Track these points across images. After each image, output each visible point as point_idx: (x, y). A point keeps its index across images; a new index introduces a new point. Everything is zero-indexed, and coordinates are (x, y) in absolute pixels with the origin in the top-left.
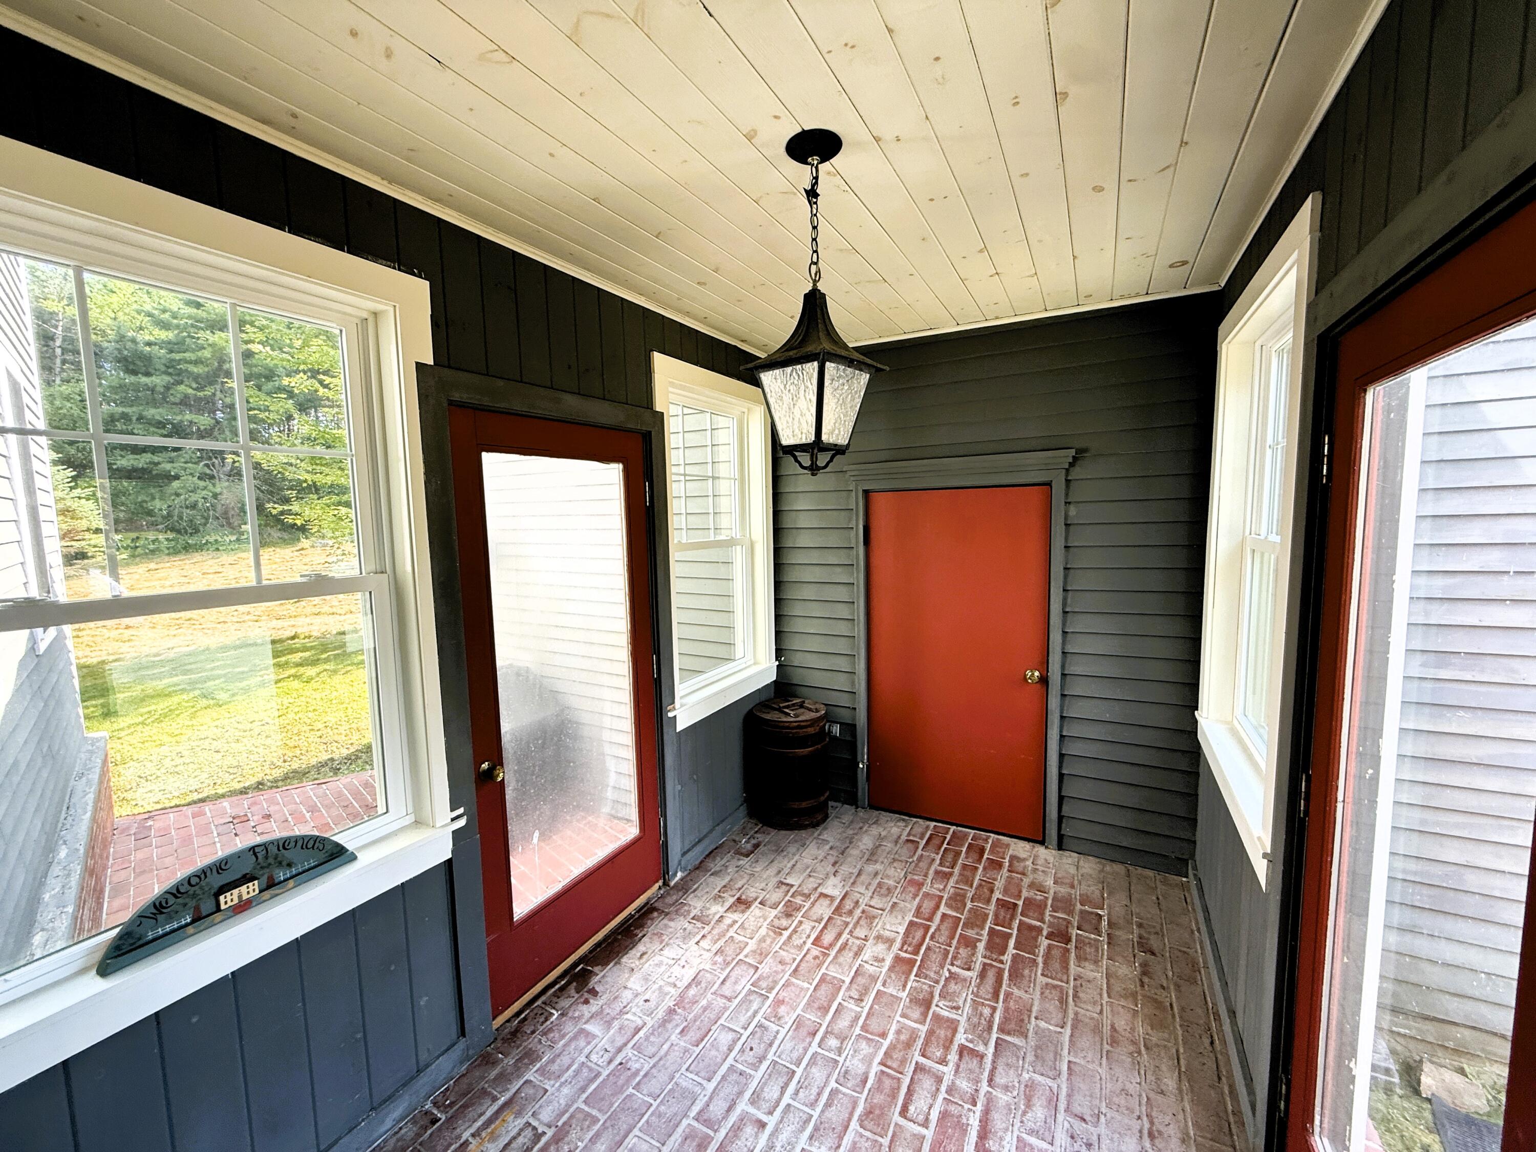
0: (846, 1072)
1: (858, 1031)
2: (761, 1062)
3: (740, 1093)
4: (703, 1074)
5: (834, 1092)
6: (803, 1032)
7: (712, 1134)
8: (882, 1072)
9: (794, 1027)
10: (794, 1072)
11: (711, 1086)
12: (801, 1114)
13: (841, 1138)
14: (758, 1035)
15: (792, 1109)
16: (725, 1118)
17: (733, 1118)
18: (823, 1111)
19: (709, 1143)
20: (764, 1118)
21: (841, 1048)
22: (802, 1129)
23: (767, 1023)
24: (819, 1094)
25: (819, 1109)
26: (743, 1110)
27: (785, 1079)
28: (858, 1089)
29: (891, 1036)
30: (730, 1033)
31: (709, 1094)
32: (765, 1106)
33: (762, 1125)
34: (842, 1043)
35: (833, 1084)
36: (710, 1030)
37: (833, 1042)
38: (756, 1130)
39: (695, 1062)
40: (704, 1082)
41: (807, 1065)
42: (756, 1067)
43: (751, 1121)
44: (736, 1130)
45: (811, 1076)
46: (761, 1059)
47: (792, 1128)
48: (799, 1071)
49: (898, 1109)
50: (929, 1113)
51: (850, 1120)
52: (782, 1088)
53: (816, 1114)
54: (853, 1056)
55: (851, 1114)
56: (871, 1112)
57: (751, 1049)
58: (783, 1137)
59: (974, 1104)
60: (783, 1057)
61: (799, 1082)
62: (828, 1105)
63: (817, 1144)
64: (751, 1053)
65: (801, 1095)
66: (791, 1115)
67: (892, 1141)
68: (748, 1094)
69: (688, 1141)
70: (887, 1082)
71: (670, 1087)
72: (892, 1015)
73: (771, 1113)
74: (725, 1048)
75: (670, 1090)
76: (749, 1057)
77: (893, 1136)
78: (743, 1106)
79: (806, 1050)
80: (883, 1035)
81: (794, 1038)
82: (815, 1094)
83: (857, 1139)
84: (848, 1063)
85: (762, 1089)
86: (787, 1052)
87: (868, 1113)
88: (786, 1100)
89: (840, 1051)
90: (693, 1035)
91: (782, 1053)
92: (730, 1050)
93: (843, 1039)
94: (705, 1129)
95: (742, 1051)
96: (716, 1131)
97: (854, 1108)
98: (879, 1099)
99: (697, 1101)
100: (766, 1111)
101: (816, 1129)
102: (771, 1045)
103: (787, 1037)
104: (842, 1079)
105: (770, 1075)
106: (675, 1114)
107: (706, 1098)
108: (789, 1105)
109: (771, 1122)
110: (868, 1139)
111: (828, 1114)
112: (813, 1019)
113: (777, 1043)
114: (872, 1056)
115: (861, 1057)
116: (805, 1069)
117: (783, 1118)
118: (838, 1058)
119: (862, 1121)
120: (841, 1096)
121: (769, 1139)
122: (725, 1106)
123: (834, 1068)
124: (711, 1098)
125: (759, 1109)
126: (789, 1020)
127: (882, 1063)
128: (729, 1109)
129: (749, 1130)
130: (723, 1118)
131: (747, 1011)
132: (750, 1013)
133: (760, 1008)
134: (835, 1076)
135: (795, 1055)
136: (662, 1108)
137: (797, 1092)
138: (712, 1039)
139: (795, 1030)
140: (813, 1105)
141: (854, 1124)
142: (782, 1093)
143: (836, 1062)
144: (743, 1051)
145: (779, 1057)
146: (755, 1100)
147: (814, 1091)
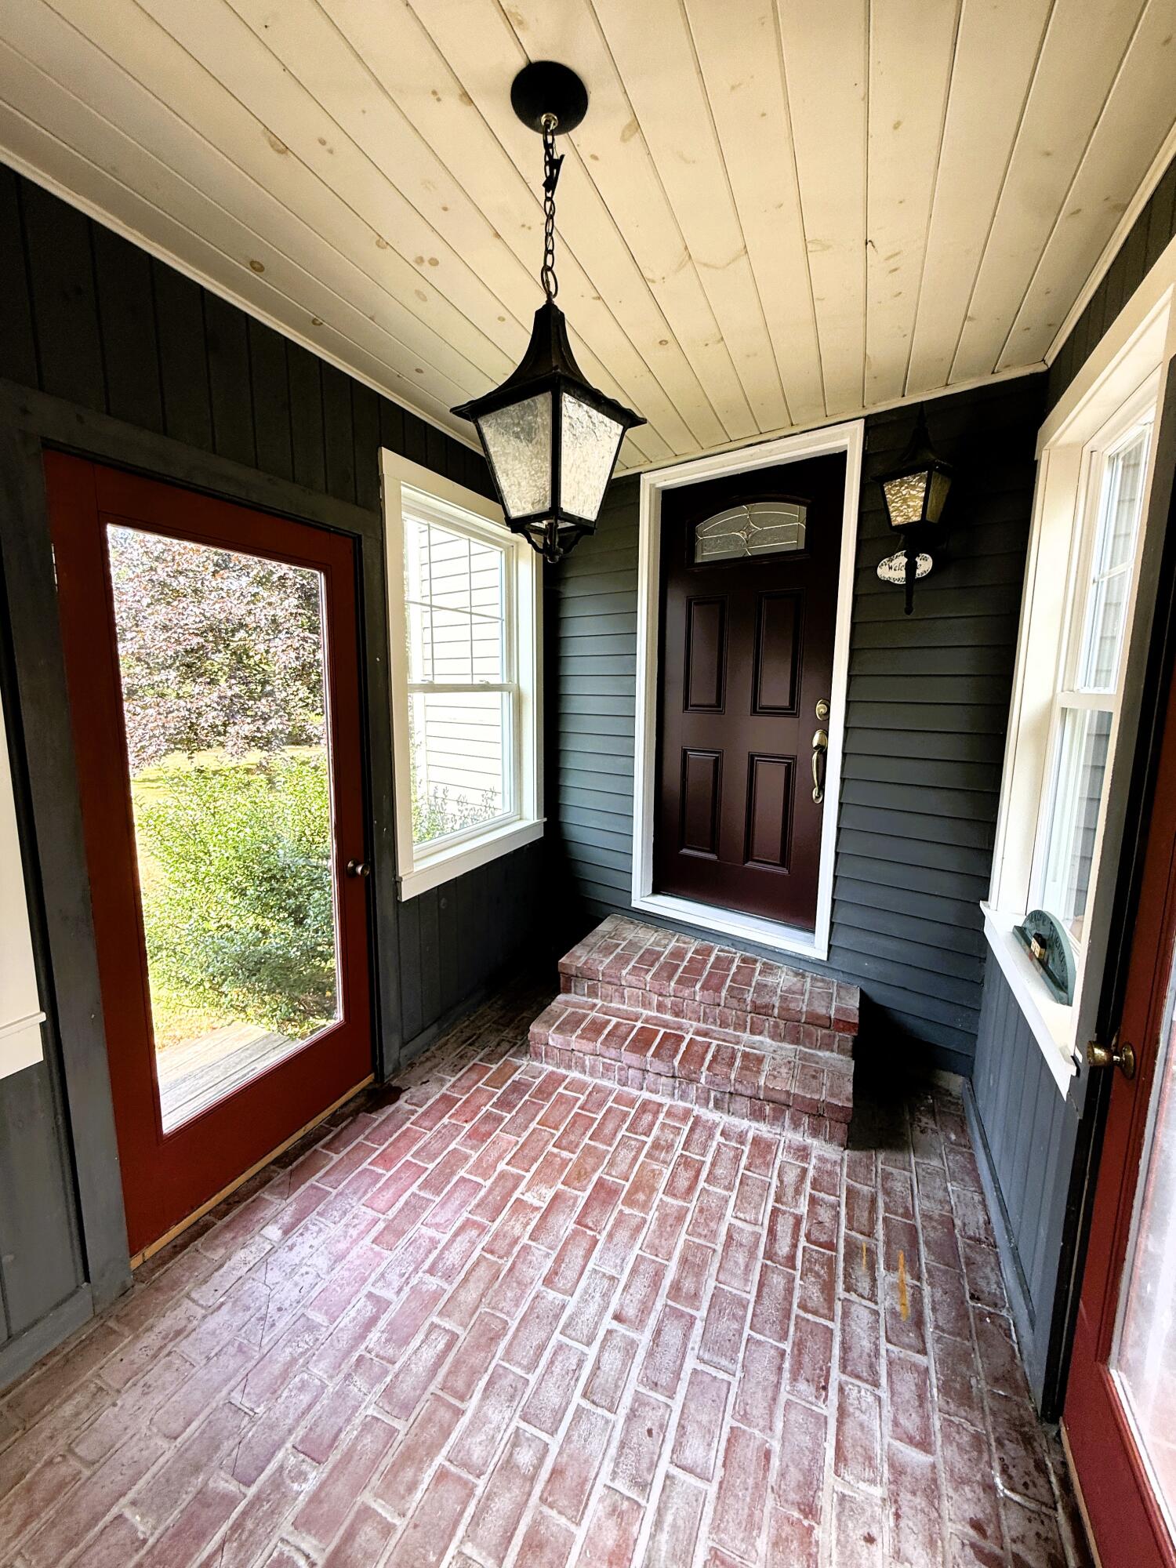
0: (512, 1398)
1: (481, 1483)
2: (633, 1410)
3: (651, 1354)
4: (707, 1379)
5: (531, 1367)
6: (570, 1480)
7: (670, 1303)
8: (462, 1398)
9: (588, 1487)
10: (584, 1395)
11: (690, 1363)
12: (574, 1334)
13: (531, 1308)
14: (645, 1464)
15: (585, 1340)
16: (660, 1322)
17: (652, 1322)
18: (549, 1339)
19: (669, 1293)
20: (615, 1325)
21: (515, 1445)
22: (571, 1318)
23: (633, 1494)
24: (552, 1362)
25: (553, 1343)
26: (643, 1332)
27: (597, 1381)
28: (501, 1371)
29: (427, 1477)
30: (689, 1462)
31: (689, 1350)
32: (617, 1340)
33: (617, 1317)
34: (511, 1454)
35: (533, 1378)
36: (724, 1465)
37: (525, 1457)
38: (624, 1313)
39: (723, 1395)
40: (701, 1367)
41: (565, 1410)
42: (639, 1400)
43: (631, 1321)
44: (645, 1309)
45: (561, 1392)
46: (632, 1416)
47: (584, 1318)
48: (577, 1399)
49: (458, 1344)
50: (423, 1342)
51: (518, 1330)
52: (599, 1368)
53: (557, 1336)
54: (498, 1428)
55: (515, 1336)
56: (492, 1339)
57: (650, 1432)
58: (593, 1308)
59: (360, 1359)
60: (601, 1423)
61: (577, 1380)
62: (542, 1348)
63: (557, 1302)
64: (649, 1424)
65: (574, 1361)
66: (585, 1332)
67: (477, 1307)
68: (641, 1354)
69: (693, 1292)
70: (460, 1384)
71: (741, 1355)
72: (410, 1530)
73: (610, 1332)
74: (689, 1429)
75: (737, 1351)
76: (650, 1419)
77: (474, 1313)
78: (645, 1338)
79: (568, 1438)
80: (442, 1476)
81: (586, 1461)
82: (556, 1363)
83: (514, 1309)
84: (507, 1414)
85: (624, 1364)
86: (597, 1431)
87: (494, 1339)
88: (592, 1352)
89: (516, 1440)
90: (748, 1453)
91: (604, 1430)
92: (681, 1427)
93: (508, 1465)
94: (678, 1306)
95: (663, 1427)
96: (666, 1305)
97: (511, 1344)
98: (476, 1359)
99: (699, 1339)
100: (614, 1334)
101: (557, 1317)
102: (623, 1445)
103: (597, 1464)
104: (520, 1386)
105: (616, 1386)
106: (718, 1319)
107: (690, 1346)
108: (588, 1344)
109: (608, 1323)
110: (501, 1310)
111: (543, 1335)
112: (554, 1513)
113: (613, 1451)
114: (469, 1432)
115: (486, 1428)
116: (568, 1404)
117: (595, 1328)
118: (523, 1425)
119: (504, 1328)
120: (525, 1362)
121: (608, 1304)
122: (665, 1337)
123: (528, 1405)
124: (685, 1345)
125: (624, 1336)
126: (596, 1507)
127: (459, 1413)
128: (658, 1333)
129: (631, 1312)
130: (663, 1321)
131: (674, 1526)
132: (669, 1518)
133: (652, 1537)
134: (528, 1391)
135: (584, 1426)
136: (736, 1326)
137: (580, 1364)
138: (715, 1445)
139: (586, 1480)
140: (560, 1347)
141: (513, 1325)
142: (598, 1360)
143: (524, 1418)
144: (661, 1426)
145: (607, 1422)
146: (630, 1348)
147: (557, 1369)
